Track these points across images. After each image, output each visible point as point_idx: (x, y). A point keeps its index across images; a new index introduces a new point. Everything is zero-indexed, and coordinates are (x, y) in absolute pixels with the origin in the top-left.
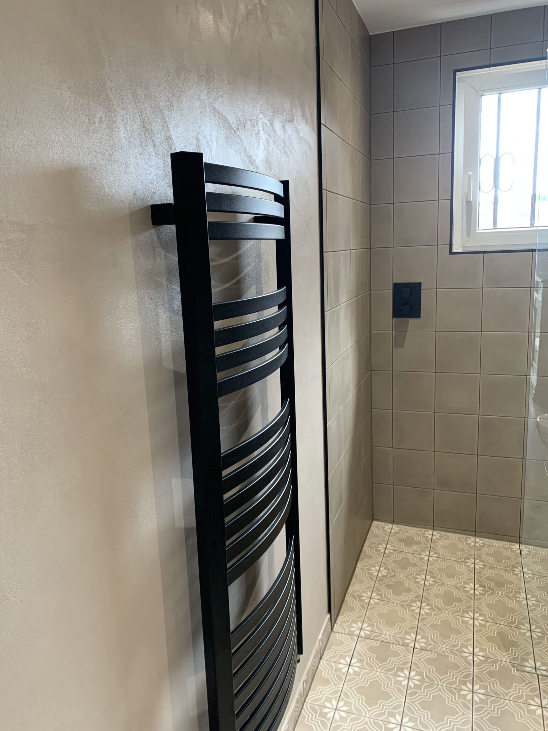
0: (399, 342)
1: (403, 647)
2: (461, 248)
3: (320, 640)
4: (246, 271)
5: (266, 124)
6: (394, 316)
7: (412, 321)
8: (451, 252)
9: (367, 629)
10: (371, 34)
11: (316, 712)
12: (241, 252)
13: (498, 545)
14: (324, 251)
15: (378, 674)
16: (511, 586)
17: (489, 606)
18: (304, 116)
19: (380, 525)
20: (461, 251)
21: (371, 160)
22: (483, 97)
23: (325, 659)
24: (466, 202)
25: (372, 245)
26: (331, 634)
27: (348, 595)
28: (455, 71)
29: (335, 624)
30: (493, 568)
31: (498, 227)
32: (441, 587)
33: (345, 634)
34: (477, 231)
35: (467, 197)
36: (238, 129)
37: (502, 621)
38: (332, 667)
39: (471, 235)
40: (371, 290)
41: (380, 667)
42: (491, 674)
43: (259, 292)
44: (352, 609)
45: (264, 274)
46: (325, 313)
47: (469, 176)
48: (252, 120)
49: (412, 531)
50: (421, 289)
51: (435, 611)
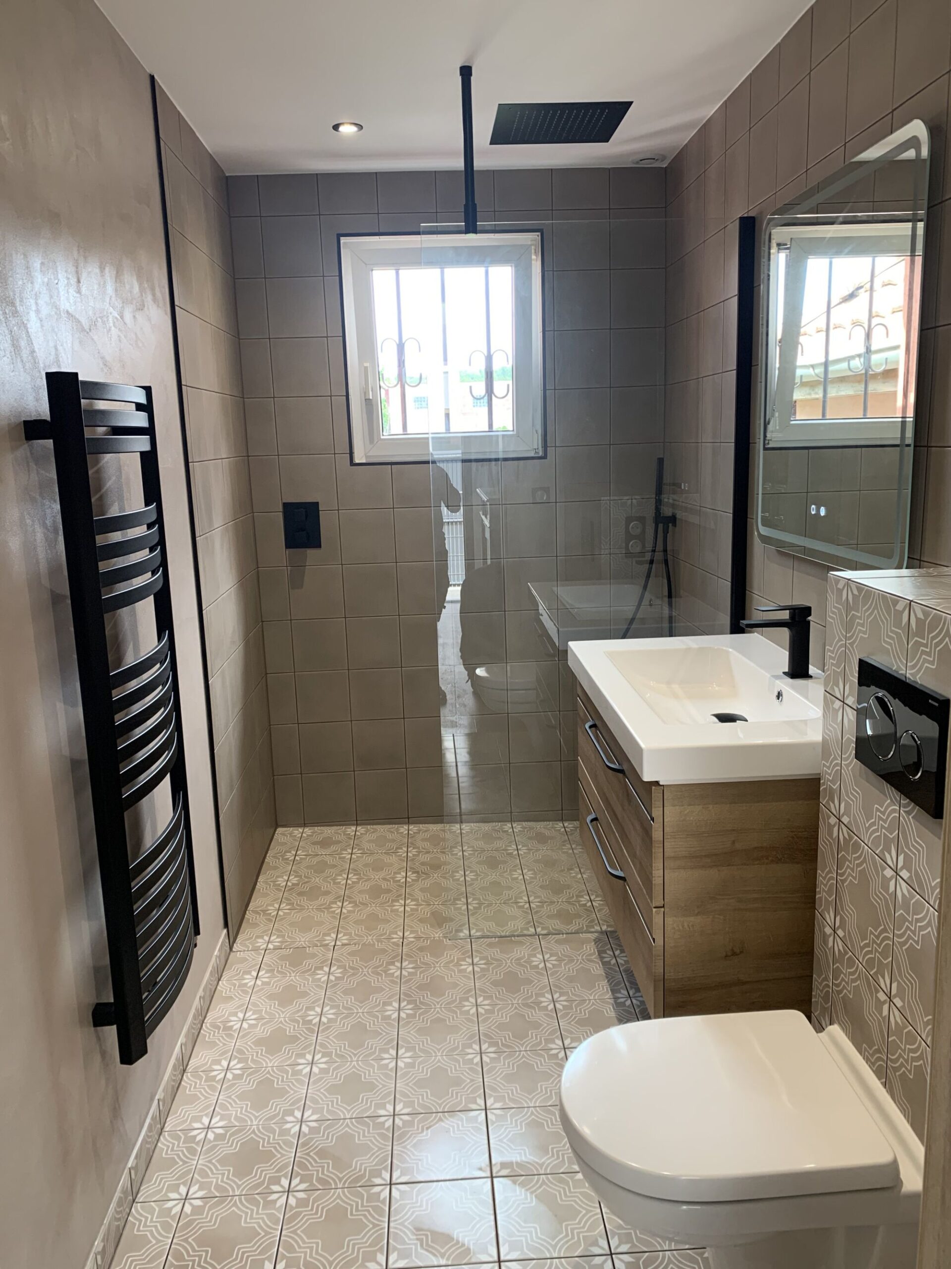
0: (296, 581)
1: (321, 948)
2: (364, 458)
3: (216, 956)
4: (108, 486)
5: (116, 318)
6: (288, 546)
7: (311, 553)
8: (352, 463)
9: (276, 940)
10: (227, 175)
11: (219, 1028)
12: (101, 464)
13: (435, 829)
14: (190, 461)
15: (294, 978)
16: (448, 867)
17: (422, 890)
18: (155, 300)
19: (287, 831)
20: (364, 461)
21: (239, 339)
22: (374, 271)
23: (225, 979)
24: (365, 400)
25: (249, 452)
26: (229, 954)
27: (249, 913)
28: (339, 236)
29: (235, 945)
30: (428, 852)
31: (408, 432)
32: (366, 883)
33: (248, 951)
34: (382, 437)
35: (365, 393)
36: (90, 330)
37: (436, 901)
38: (235, 985)
39: (376, 441)
40: (253, 513)
41: (294, 972)
42: (421, 949)
43: (122, 509)
44: (256, 925)
45: (125, 489)
46: (197, 539)
47: (366, 368)
48: (102, 317)
49: (328, 831)
50: (318, 511)
51: (360, 907)
